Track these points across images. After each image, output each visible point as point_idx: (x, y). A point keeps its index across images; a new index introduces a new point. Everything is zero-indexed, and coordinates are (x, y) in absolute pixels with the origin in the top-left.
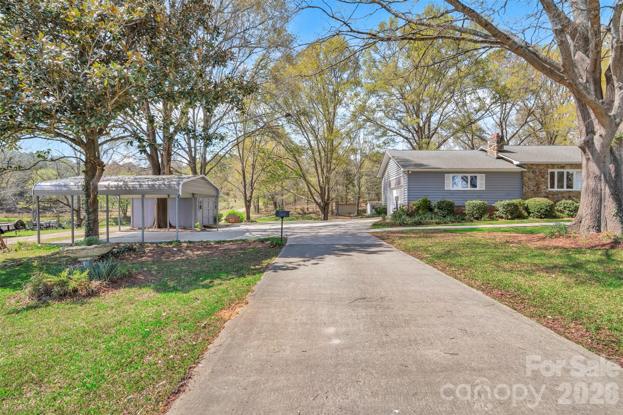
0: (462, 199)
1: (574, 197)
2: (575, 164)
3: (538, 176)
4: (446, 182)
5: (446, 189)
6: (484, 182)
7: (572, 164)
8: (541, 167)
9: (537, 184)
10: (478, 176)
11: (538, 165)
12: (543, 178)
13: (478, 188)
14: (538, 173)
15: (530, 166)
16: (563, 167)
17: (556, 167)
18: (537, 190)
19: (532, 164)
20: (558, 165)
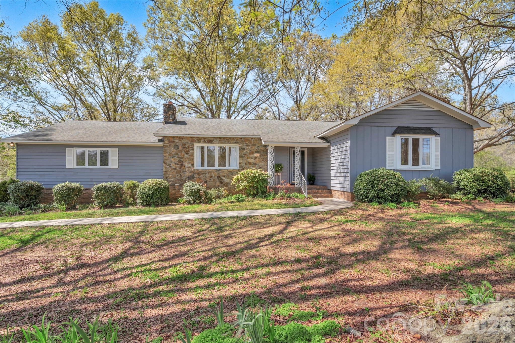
0: (89, 180)
1: (224, 176)
2: (224, 138)
3: (181, 151)
4: (67, 158)
5: (67, 167)
6: (117, 158)
7: (220, 138)
8: (184, 141)
9: (179, 161)
10: (110, 150)
11: (181, 138)
12: (187, 154)
13: (110, 166)
14: (180, 148)
15: (172, 139)
16: (210, 141)
17: (202, 141)
18: (180, 168)
19: (174, 137)
20: (204, 138)
